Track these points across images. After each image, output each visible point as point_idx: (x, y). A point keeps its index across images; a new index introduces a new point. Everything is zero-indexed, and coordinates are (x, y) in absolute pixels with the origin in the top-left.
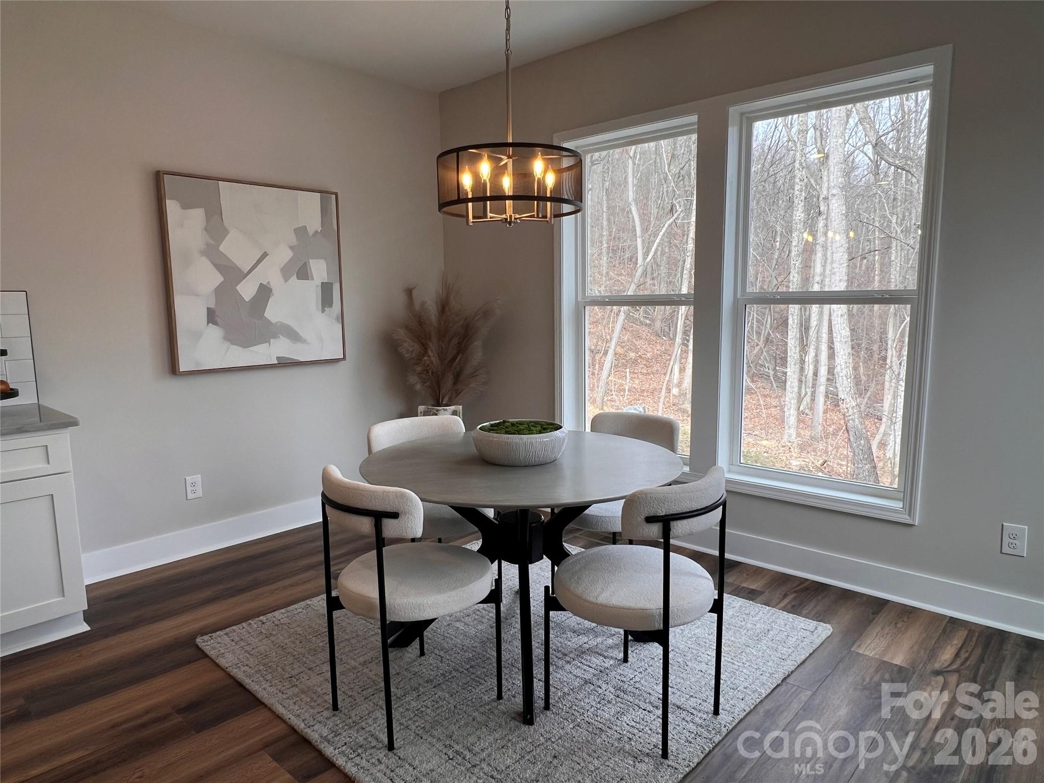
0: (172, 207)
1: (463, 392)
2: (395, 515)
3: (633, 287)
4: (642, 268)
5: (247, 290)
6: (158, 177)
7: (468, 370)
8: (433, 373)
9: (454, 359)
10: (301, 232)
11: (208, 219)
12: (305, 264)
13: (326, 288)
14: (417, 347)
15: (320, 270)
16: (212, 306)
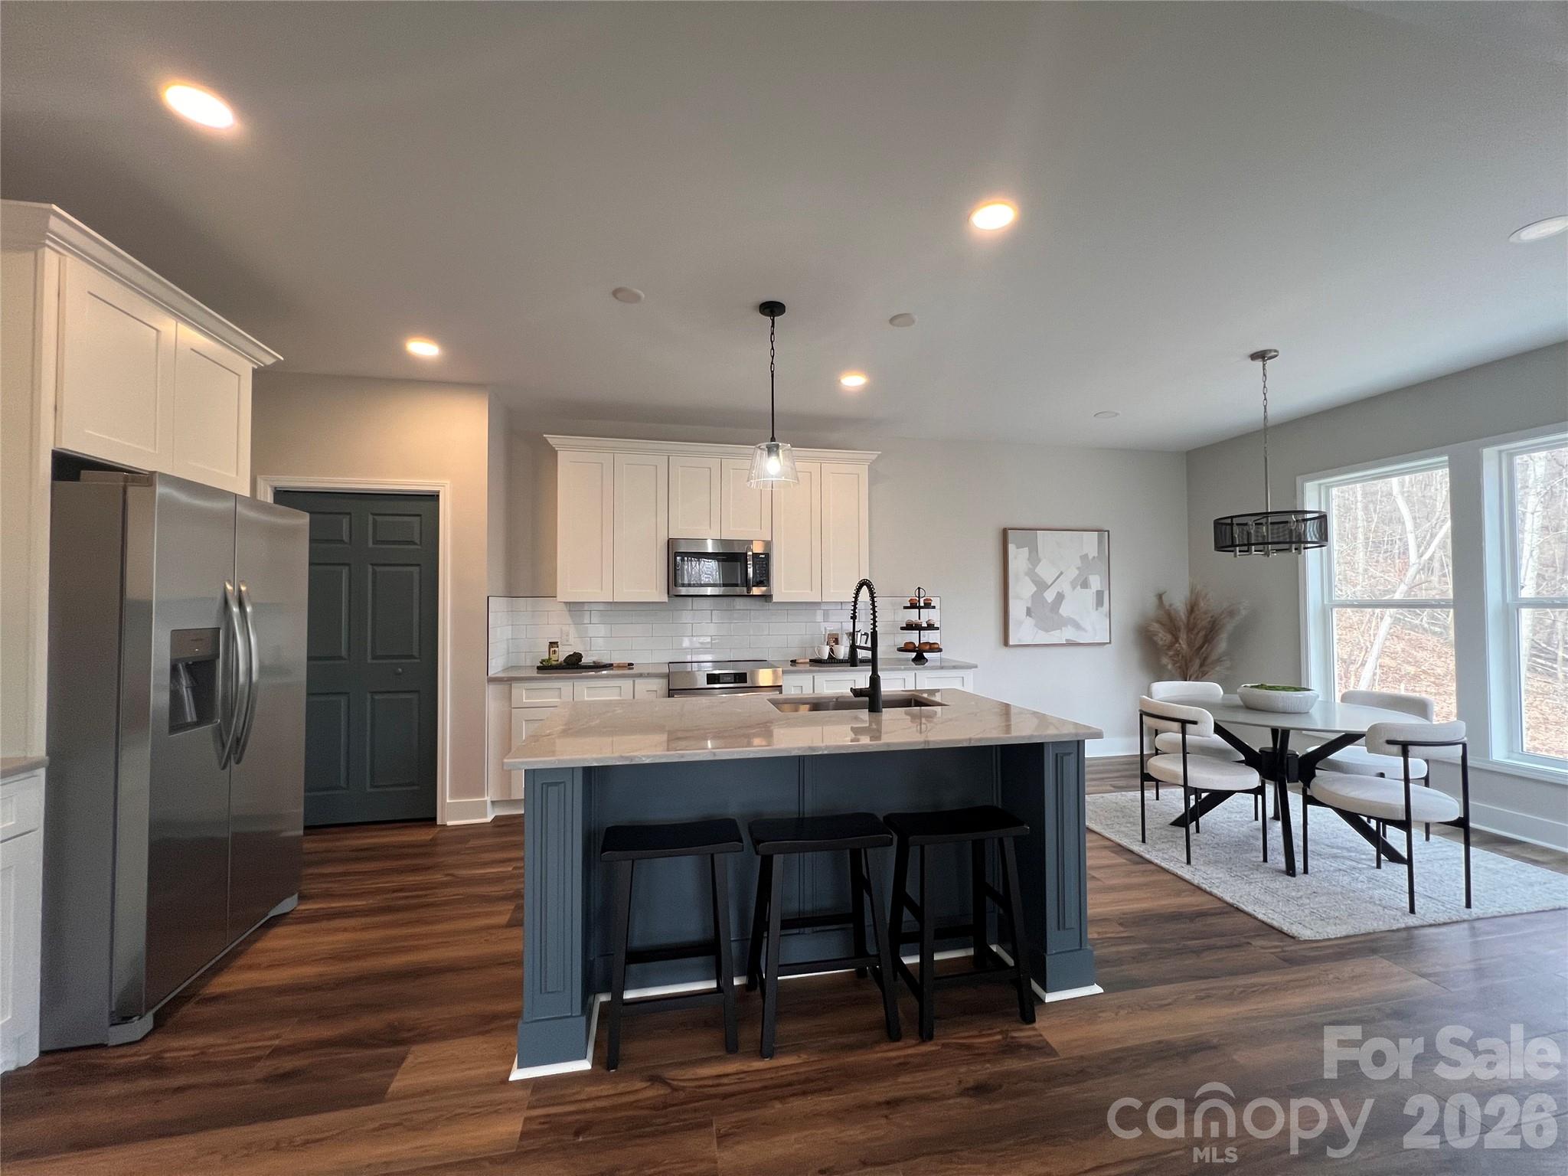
0: (1011, 547)
1: (1209, 673)
2: (1195, 723)
3: (1403, 588)
4: (1416, 567)
5: (1050, 596)
6: (1005, 532)
7: (1214, 656)
8: (1183, 657)
9: (1201, 647)
10: (1084, 557)
11: (1030, 552)
12: (1086, 578)
13: (1099, 595)
14: (1169, 637)
15: (1096, 582)
16: (1029, 605)
